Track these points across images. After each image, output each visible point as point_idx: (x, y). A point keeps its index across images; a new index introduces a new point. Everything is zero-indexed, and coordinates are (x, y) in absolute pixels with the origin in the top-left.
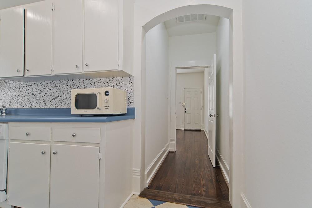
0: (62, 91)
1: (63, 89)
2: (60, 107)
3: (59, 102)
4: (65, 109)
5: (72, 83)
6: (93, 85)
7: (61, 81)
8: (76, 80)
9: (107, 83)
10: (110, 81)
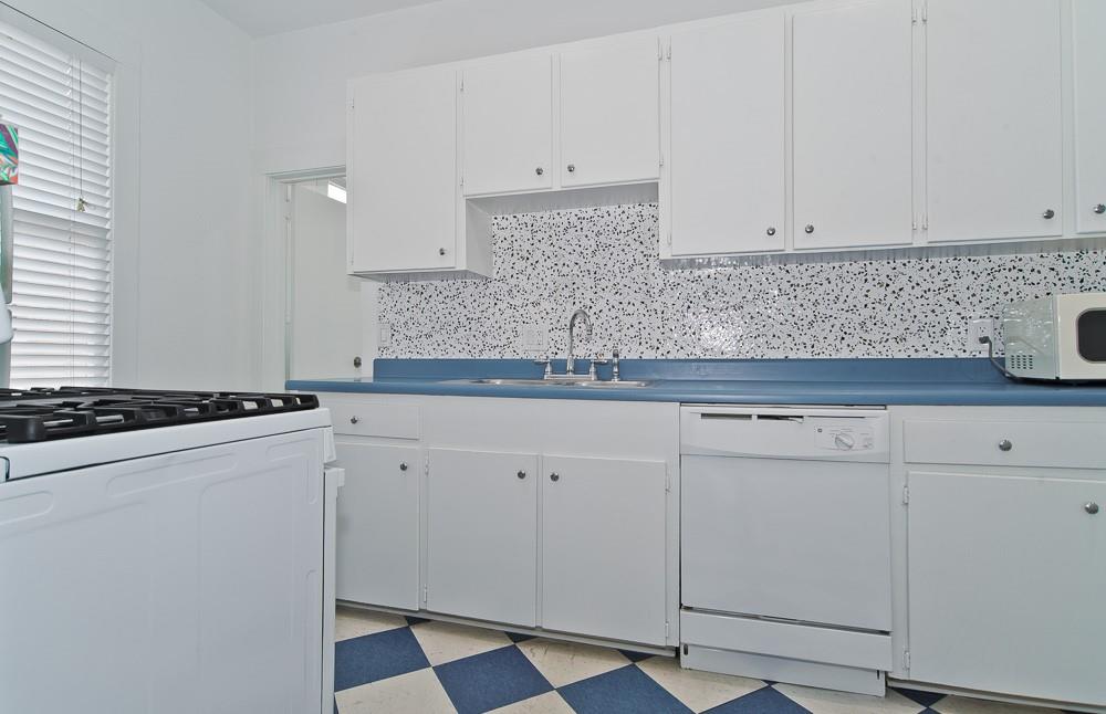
0: (841, 301)
1: (847, 291)
2: (833, 353)
3: (831, 337)
4: (857, 359)
5: (886, 271)
6: (984, 278)
7: (837, 265)
8: (906, 261)
9: (1053, 269)
10: (1066, 265)
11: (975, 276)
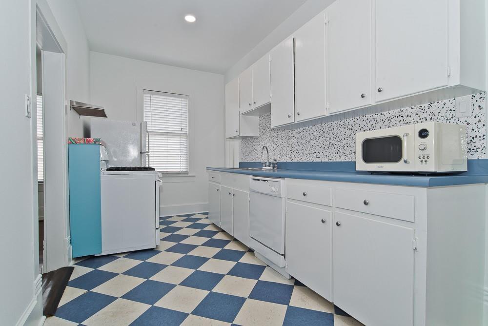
0: (337, 136)
1: (339, 133)
2: (335, 159)
4: (342, 162)
5: (352, 123)
6: (387, 122)
7: (336, 122)
8: (358, 118)
9: (417, 114)
10: (423, 111)
11: (383, 121)
